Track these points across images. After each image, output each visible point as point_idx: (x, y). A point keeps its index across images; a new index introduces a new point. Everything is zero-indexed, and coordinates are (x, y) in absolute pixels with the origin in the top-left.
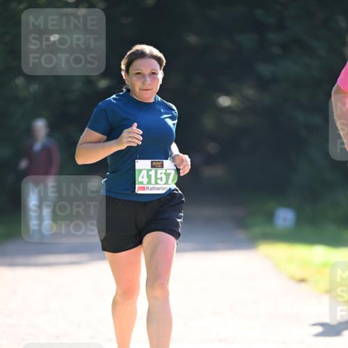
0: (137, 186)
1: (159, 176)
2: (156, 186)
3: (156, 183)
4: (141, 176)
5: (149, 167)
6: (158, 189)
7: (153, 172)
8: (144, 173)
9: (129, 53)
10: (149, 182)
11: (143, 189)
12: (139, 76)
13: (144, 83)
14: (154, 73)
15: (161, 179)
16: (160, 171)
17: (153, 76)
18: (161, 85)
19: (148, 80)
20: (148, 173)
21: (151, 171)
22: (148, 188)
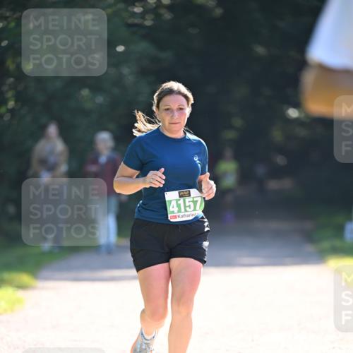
0: (169, 216)
1: (187, 204)
2: (186, 213)
3: (186, 211)
4: (171, 206)
5: (178, 197)
6: (188, 216)
7: (181, 202)
8: (174, 203)
10: (179, 211)
11: (175, 217)
12: (168, 112)
13: (172, 117)
14: (181, 109)
15: (189, 206)
16: (187, 199)
17: (181, 111)
20: (177, 202)
21: (179, 200)
22: (179, 216)
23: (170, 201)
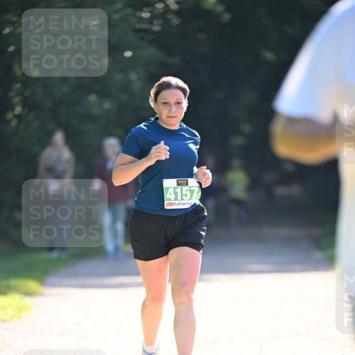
0: (165, 202)
1: (184, 193)
2: (183, 202)
3: (182, 199)
4: (168, 193)
5: (176, 185)
6: (184, 204)
7: (179, 190)
8: (171, 190)
9: (156, 84)
10: (176, 199)
11: (172, 204)
12: (166, 105)
13: (170, 111)
14: (179, 103)
15: (186, 195)
16: (185, 188)
17: (178, 105)
18: (185, 113)
19: (174, 108)
20: (174, 190)
21: (177, 188)
22: (175, 204)
23: (168, 189)
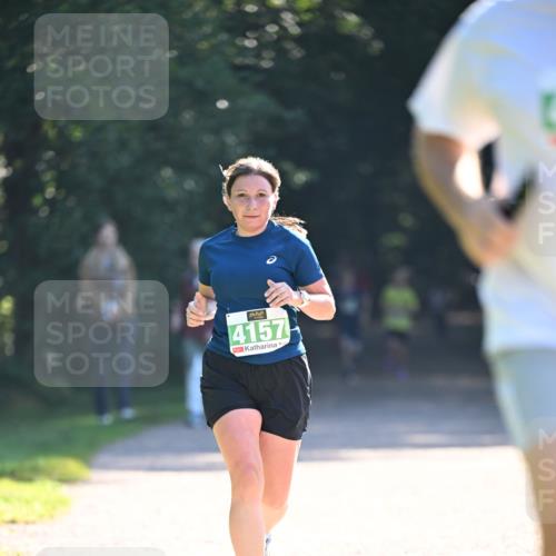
0: (231, 348)
4: (236, 333)
7: (251, 327)
10: (248, 340)
11: (241, 350)
13: (248, 208)
15: (265, 333)
16: (262, 323)
19: (254, 204)
20: (244, 328)
22: (247, 348)
